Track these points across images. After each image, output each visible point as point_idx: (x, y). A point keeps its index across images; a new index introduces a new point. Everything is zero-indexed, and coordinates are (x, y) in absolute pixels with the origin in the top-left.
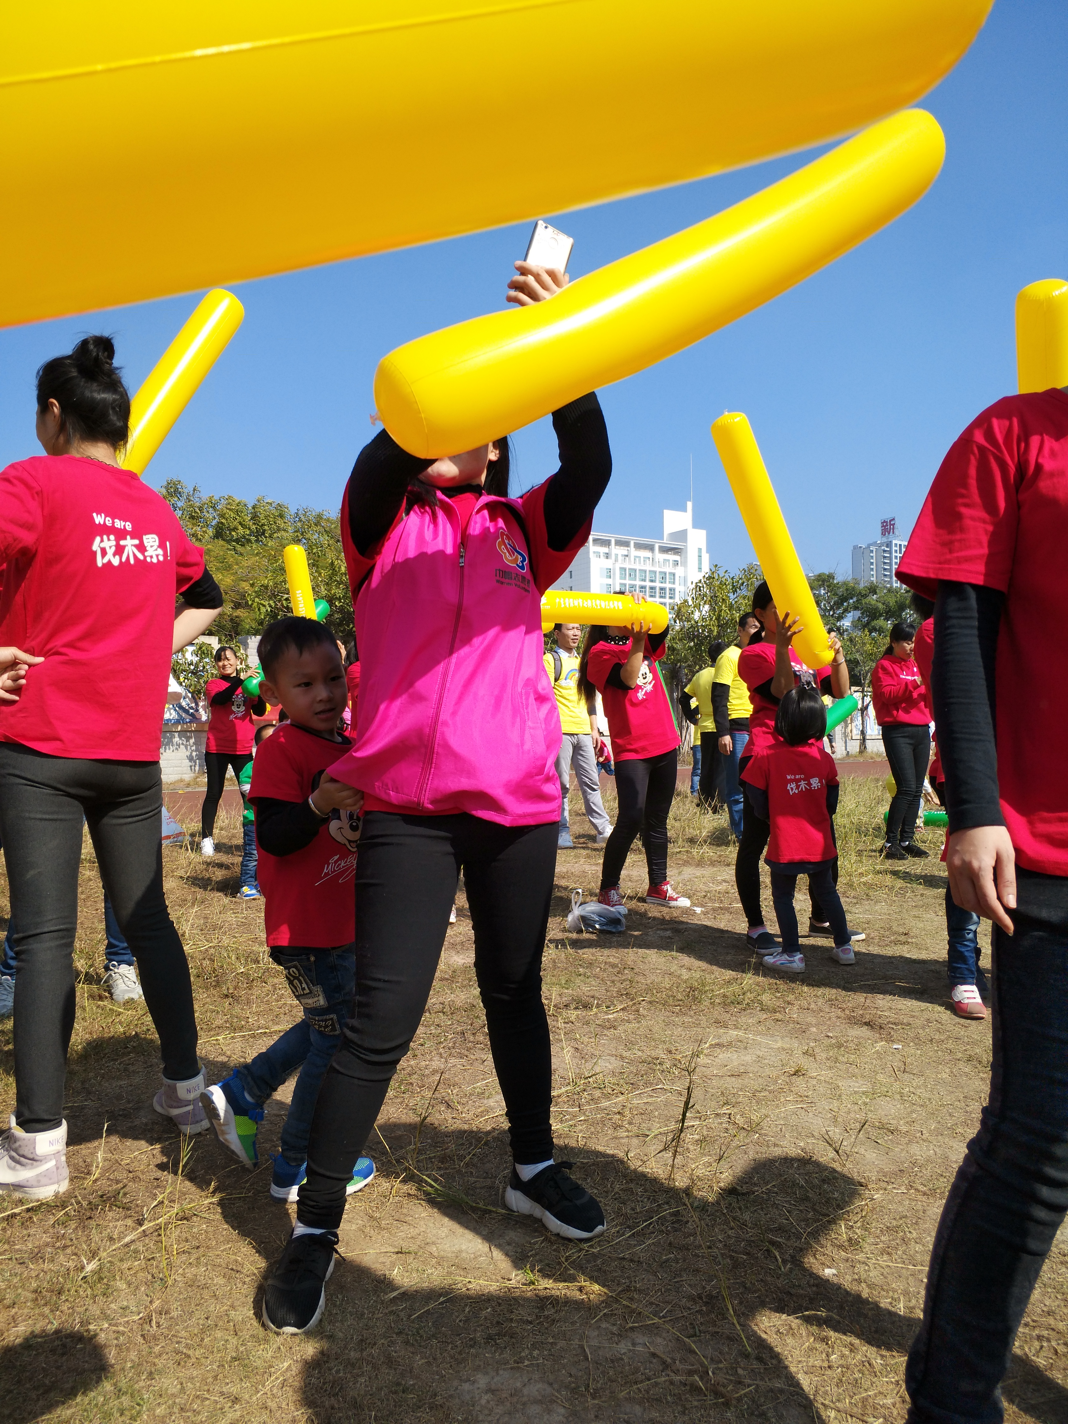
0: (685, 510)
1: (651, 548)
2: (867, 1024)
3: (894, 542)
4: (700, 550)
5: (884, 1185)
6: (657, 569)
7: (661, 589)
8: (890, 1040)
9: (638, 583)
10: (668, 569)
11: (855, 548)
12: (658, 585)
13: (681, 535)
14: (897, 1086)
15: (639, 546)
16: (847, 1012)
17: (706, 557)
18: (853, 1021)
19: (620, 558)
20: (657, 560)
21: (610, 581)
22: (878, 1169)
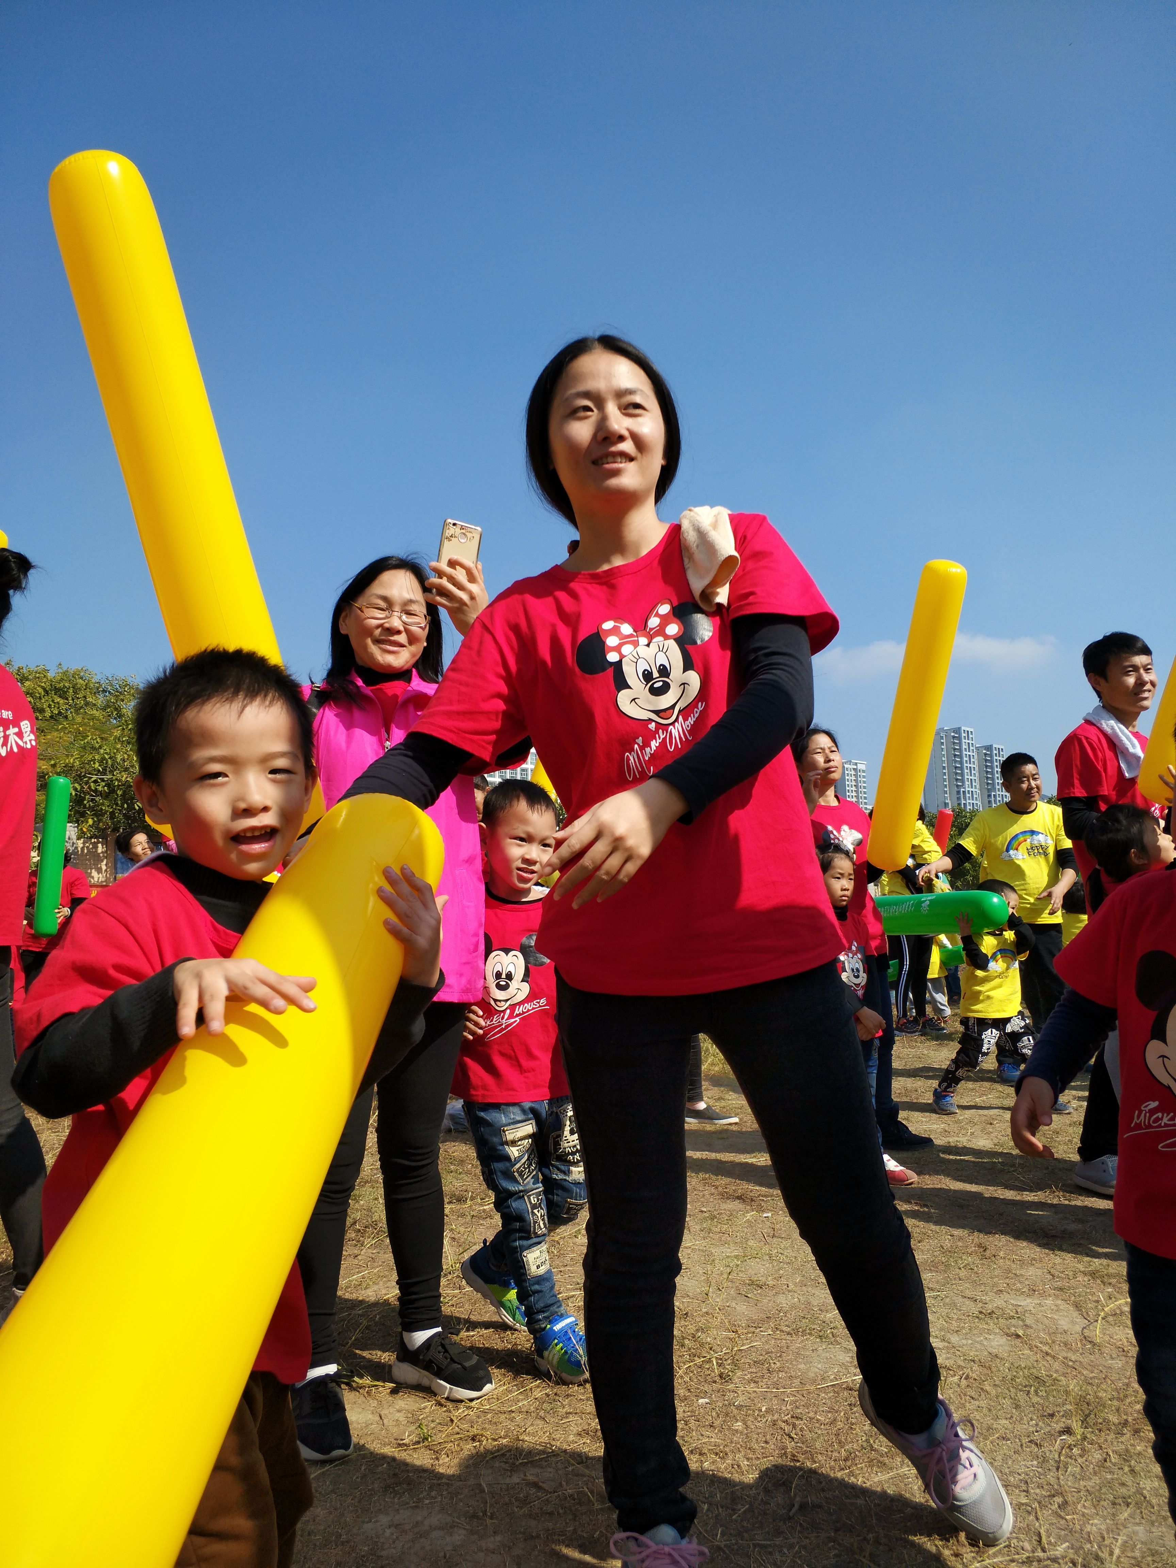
2: (738, 1198)
5: (753, 1329)
8: (761, 1210)
14: (766, 1249)
16: (720, 1189)
18: (726, 1196)
22: (747, 1318)
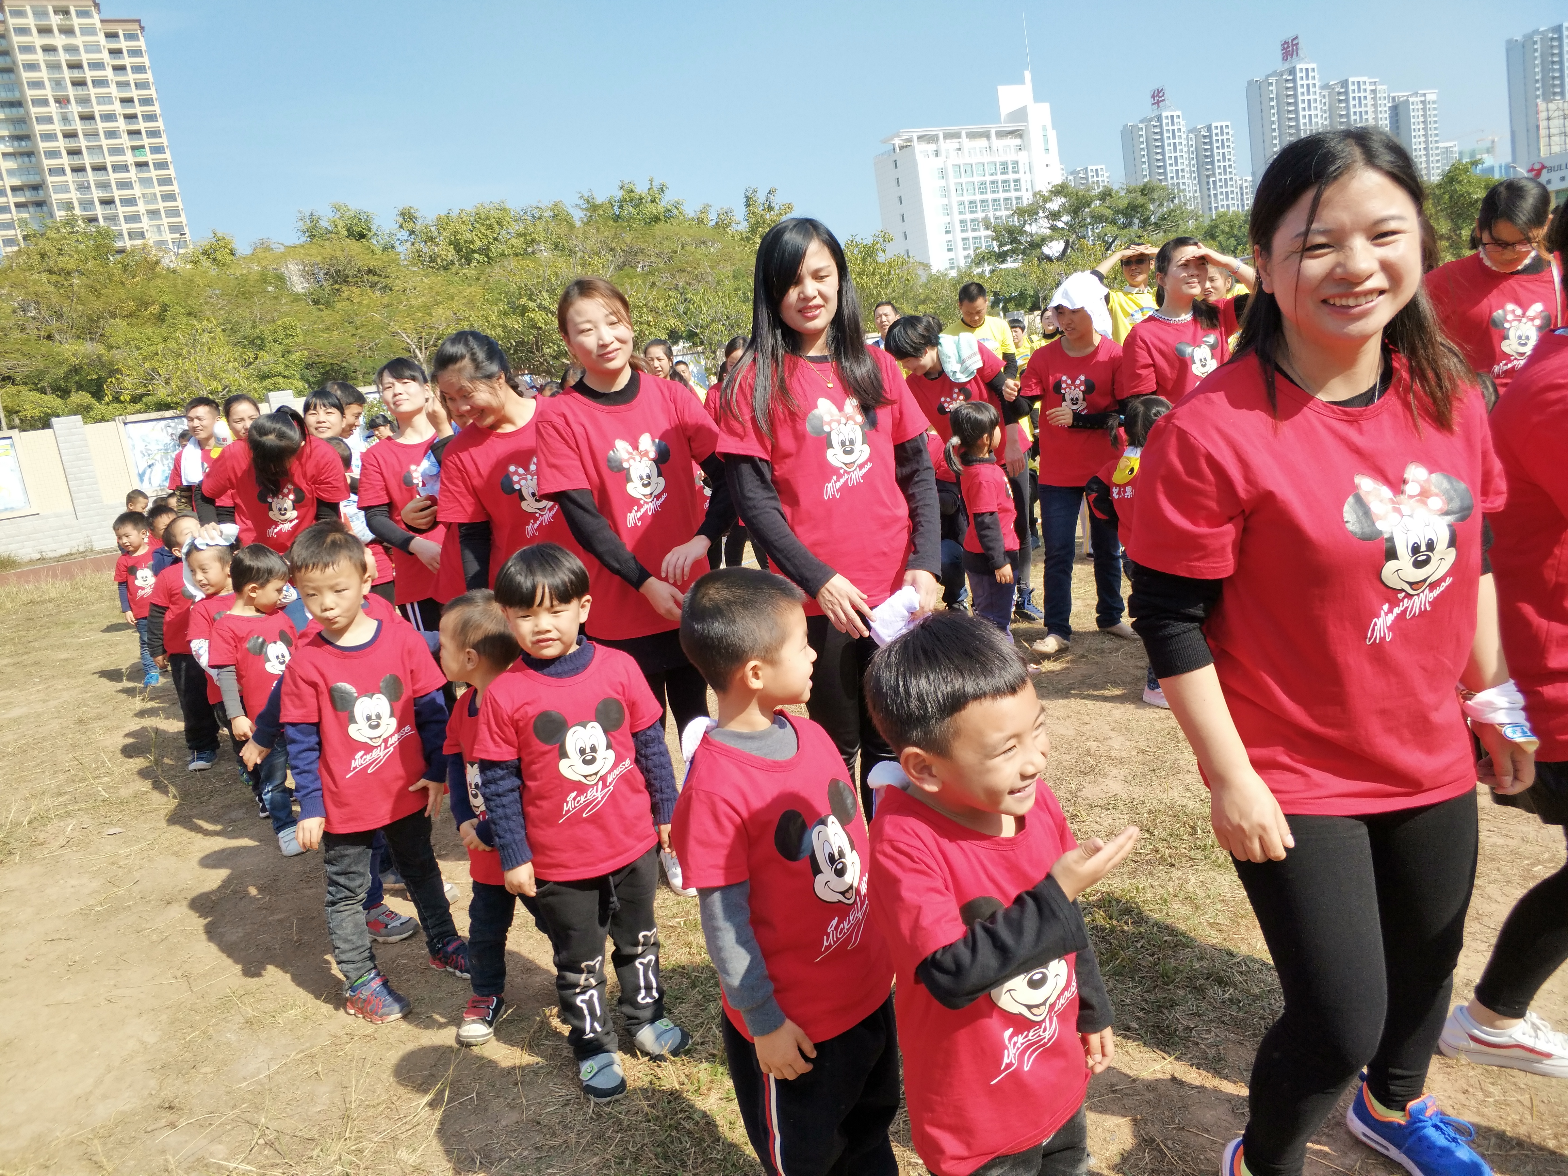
0: (1022, 81)
1: (987, 135)
3: (1298, 67)
4: (1045, 128)
6: (998, 159)
7: (1004, 182)
9: (977, 179)
10: (1010, 157)
11: (1250, 83)
12: (1000, 178)
13: (1021, 114)
15: (971, 136)
17: (1052, 135)
19: (953, 154)
20: (994, 148)
21: (943, 183)
